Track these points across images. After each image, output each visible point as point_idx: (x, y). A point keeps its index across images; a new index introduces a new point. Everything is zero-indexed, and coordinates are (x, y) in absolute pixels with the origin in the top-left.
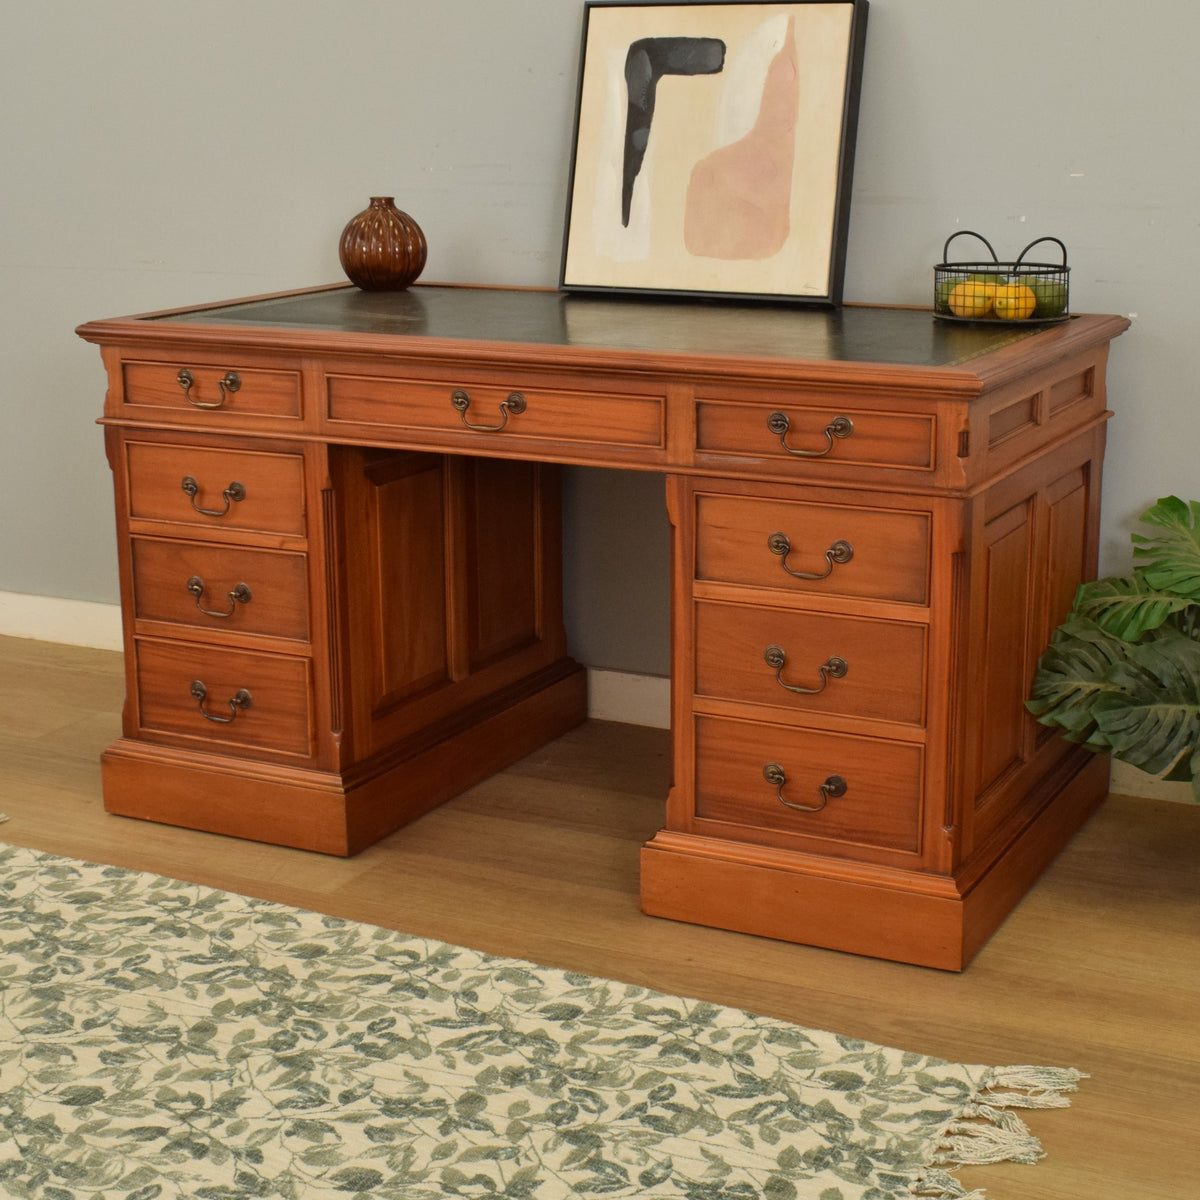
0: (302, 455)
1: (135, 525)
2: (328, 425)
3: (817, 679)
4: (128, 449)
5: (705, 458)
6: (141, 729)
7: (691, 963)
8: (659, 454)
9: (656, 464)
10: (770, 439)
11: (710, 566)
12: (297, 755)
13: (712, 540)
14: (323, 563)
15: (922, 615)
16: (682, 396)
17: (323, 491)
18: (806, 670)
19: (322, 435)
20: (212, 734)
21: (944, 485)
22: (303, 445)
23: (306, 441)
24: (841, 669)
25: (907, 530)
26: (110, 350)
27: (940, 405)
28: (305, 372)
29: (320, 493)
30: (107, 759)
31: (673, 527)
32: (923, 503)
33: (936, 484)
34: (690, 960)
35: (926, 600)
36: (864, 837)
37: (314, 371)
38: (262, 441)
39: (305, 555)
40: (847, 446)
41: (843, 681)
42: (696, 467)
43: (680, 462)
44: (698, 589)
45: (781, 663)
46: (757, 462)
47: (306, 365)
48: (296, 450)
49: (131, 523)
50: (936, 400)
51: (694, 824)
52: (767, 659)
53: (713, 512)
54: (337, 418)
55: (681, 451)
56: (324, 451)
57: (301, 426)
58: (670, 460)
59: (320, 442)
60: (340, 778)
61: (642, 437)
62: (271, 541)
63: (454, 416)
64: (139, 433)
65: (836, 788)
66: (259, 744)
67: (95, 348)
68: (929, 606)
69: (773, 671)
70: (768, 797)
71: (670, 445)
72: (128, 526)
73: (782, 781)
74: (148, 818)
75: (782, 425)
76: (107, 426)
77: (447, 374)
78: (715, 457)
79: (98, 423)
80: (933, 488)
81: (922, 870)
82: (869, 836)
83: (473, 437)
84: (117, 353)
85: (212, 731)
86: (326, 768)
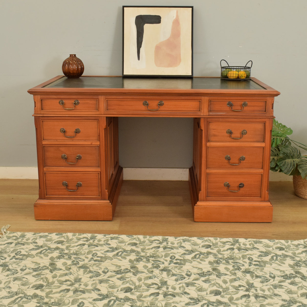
0: (98, 120)
1: (44, 143)
2: (106, 112)
3: (238, 162)
4: (42, 122)
5: (211, 113)
6: (46, 196)
7: (217, 231)
8: (199, 113)
9: (199, 116)
10: (227, 108)
11: (212, 138)
12: (96, 197)
13: (212, 132)
14: (104, 147)
15: (263, 145)
16: (205, 99)
17: (104, 129)
18: (234, 160)
19: (104, 115)
20: (69, 195)
21: (269, 116)
22: (98, 118)
23: (100, 117)
24: (243, 159)
25: (260, 126)
26: (36, 96)
27: (268, 98)
28: (99, 99)
29: (103, 130)
30: (35, 206)
31: (202, 130)
32: (264, 120)
33: (267, 116)
34: (217, 230)
35: (264, 141)
36: (249, 196)
37: (102, 98)
38: (86, 117)
39: (99, 145)
40: (246, 108)
41: (244, 161)
42: (209, 116)
43: (205, 115)
44: (208, 144)
45: (229, 159)
46: (224, 113)
47: (100, 97)
48: (96, 119)
49: (43, 142)
50: (267, 97)
51: (206, 199)
52: (225, 158)
53: (213, 126)
54: (109, 110)
55: (204, 112)
56: (105, 118)
57: (98, 113)
58: (202, 114)
59: (104, 117)
60: (109, 201)
61: (195, 110)
62: (88, 143)
63: (143, 108)
64: (46, 118)
65: (241, 186)
66: (84, 195)
67: (32, 96)
68: (265, 143)
69: (227, 161)
70: (225, 190)
71: (202, 111)
72: (42, 143)
73: (228, 186)
74: (49, 219)
75: (231, 105)
76: (35, 116)
77: (142, 97)
78: (214, 113)
79: (33, 116)
80: (266, 116)
81: (262, 201)
82: (250, 195)
83: (149, 112)
84: (39, 97)
85: (68, 194)
86: (104, 199)
